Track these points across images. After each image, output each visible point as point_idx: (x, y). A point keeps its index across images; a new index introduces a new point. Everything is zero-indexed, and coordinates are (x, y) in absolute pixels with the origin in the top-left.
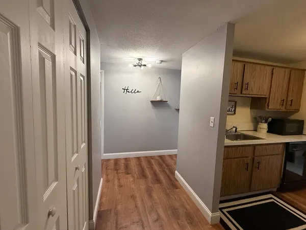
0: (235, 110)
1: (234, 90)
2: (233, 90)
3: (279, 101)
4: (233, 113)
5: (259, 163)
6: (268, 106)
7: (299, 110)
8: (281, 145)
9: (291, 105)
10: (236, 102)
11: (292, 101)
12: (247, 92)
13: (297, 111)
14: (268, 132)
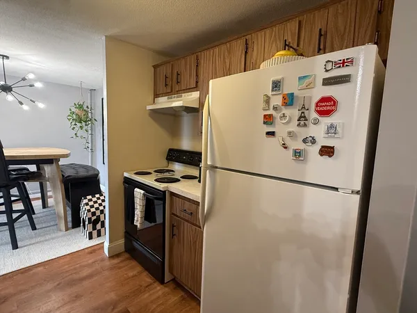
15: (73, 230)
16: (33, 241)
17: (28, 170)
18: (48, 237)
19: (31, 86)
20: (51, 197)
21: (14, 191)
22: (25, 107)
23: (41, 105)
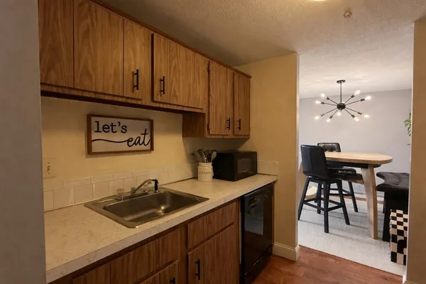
0: (151, 141)
1: (133, 91)
2: (130, 89)
3: (224, 122)
4: (148, 147)
5: (198, 262)
6: (208, 129)
7: (249, 135)
8: (234, 204)
9: (240, 128)
10: (152, 122)
11: (240, 121)
12: (165, 98)
13: (247, 137)
14: (214, 177)
15: (383, 242)
16: (341, 233)
17: (355, 171)
18: (354, 237)
19: (362, 100)
20: (381, 202)
21: (334, 186)
22: (356, 119)
23: (366, 116)
